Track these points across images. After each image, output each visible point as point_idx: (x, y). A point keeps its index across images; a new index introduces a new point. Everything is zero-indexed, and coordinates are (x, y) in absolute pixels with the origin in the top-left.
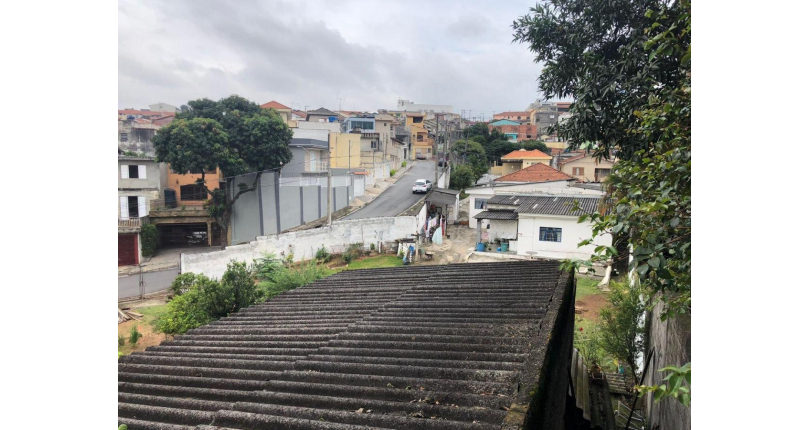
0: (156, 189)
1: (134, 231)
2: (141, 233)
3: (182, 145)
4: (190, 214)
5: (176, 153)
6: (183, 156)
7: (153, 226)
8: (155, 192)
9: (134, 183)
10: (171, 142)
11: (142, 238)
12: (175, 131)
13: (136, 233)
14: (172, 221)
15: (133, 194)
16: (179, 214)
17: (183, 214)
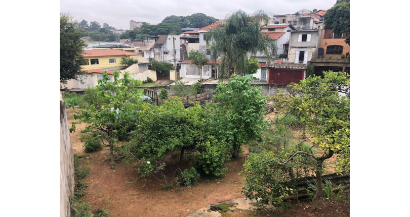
0: (315, 47)
1: (303, 68)
2: (306, 70)
3: (343, 17)
4: (334, 61)
5: (338, 22)
6: (343, 24)
7: (312, 66)
8: (314, 49)
9: (304, 44)
10: (335, 17)
11: (306, 72)
12: (340, 8)
13: (304, 69)
14: (322, 65)
15: (302, 50)
16: (327, 61)
17: (330, 61)
